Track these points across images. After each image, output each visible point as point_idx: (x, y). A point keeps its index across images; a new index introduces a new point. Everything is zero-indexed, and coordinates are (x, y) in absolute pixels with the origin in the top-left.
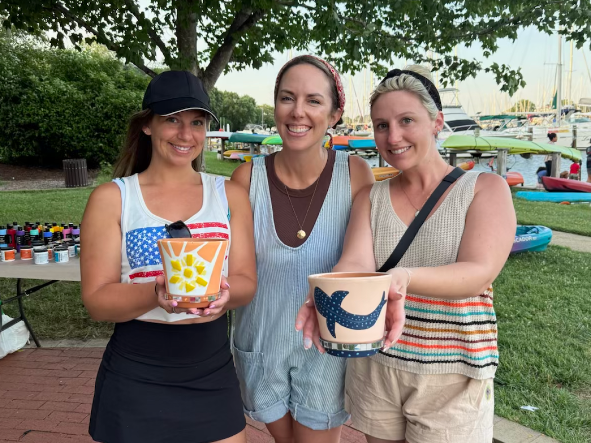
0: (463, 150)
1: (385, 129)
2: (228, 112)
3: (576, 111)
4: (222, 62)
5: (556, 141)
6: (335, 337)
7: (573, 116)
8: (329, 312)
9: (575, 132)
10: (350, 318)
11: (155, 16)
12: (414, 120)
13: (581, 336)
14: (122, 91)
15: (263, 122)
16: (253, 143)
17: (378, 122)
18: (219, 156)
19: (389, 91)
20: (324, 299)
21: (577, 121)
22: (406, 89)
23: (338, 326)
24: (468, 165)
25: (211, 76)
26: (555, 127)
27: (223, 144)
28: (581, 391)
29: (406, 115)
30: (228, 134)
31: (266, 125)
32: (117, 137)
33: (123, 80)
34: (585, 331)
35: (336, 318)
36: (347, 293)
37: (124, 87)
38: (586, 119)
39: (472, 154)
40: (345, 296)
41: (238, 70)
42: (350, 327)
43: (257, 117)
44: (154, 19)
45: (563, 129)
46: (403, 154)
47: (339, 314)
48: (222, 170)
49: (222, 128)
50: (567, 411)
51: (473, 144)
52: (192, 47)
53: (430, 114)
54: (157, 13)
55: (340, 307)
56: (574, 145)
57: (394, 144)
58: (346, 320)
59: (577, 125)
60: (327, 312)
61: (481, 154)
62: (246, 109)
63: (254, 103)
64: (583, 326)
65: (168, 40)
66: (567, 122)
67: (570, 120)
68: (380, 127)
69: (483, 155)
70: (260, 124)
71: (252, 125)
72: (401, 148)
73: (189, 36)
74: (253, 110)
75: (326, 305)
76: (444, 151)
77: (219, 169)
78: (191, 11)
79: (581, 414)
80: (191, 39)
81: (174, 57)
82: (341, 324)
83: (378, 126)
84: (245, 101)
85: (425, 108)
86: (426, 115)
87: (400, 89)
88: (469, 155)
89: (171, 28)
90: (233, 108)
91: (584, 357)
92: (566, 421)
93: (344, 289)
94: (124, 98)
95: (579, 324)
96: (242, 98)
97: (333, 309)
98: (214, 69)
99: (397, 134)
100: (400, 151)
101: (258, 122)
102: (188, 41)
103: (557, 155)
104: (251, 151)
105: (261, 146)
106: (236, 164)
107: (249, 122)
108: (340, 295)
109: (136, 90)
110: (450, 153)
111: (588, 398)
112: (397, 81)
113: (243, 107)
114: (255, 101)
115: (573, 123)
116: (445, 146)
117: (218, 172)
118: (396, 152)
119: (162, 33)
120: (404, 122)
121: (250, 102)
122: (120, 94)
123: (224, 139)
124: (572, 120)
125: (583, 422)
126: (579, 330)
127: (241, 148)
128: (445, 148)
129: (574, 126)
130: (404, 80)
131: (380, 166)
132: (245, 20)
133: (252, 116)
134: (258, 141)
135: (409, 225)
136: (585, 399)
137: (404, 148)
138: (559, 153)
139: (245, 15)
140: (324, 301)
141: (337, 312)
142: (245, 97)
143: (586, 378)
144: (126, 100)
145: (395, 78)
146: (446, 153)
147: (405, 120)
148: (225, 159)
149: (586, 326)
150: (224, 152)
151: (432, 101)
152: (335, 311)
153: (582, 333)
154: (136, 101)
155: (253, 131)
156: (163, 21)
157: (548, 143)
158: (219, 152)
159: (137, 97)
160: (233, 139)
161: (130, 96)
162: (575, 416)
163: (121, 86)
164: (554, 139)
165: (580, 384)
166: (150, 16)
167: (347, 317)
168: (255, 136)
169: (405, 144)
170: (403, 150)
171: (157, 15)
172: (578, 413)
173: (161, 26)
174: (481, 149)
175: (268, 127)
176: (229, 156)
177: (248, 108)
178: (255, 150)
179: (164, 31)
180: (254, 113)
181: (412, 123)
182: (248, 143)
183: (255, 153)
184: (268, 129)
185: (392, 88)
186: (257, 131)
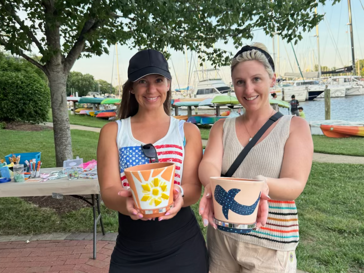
0: (224, 104)
1: (243, 84)
2: (75, 85)
3: (284, 80)
4: (77, 52)
5: (276, 97)
6: (228, 219)
7: (282, 83)
8: (225, 202)
9: (283, 92)
10: (240, 207)
11: (32, 23)
12: (260, 79)
13: (301, 207)
14: (6, 72)
15: (99, 90)
16: (95, 103)
17: (238, 80)
18: (72, 113)
19: (245, 60)
20: (223, 193)
21: (284, 86)
22: (256, 59)
23: (230, 212)
24: (226, 113)
25: (70, 61)
26: (274, 90)
27: (75, 105)
28: (305, 239)
29: (257, 76)
30: (78, 98)
31: (101, 92)
32: (3, 103)
33: (6, 66)
34: (303, 204)
35: (230, 207)
36: (239, 190)
37: (6, 70)
38: (288, 84)
39: (229, 106)
40: (237, 193)
41: (87, 57)
42: (238, 213)
43: (95, 87)
44: (31, 25)
45: (278, 90)
46: (254, 101)
47: (232, 204)
48: (75, 122)
49: (73, 95)
50: (299, 251)
51: (229, 101)
52: (58, 43)
53: (270, 75)
54: (34, 21)
55: (233, 199)
56: (283, 99)
57: (249, 94)
58: (236, 208)
59: (285, 88)
60: (224, 202)
61: (233, 106)
62: (87, 83)
63: (93, 79)
64: (302, 202)
65: (40, 39)
66: (279, 87)
67: (280, 86)
68: (239, 83)
69: (235, 107)
70: (98, 91)
71: (92, 92)
72: (253, 97)
73: (56, 36)
74: (92, 83)
75: (224, 197)
76: (213, 105)
77: (73, 121)
78: (56, 21)
79: (307, 252)
80: (57, 38)
81: (46, 49)
82: (233, 210)
83: (238, 82)
84: (86, 77)
85: (267, 71)
86: (268, 75)
87: (253, 59)
88: (227, 107)
89: (42, 31)
90: (79, 82)
91: (304, 219)
92: (300, 256)
93: (238, 188)
94: (7, 77)
95: (299, 201)
96: (85, 75)
97: (228, 200)
98: (72, 56)
99: (251, 87)
100: (252, 99)
101: (96, 90)
102: (55, 39)
103: (276, 105)
104: (93, 109)
105: (100, 105)
106: (84, 117)
107: (90, 91)
108: (234, 192)
109: (15, 72)
110: (216, 106)
111: (309, 243)
112: (250, 54)
113: (85, 81)
114: (94, 78)
115: (282, 87)
116: (214, 102)
117: (73, 123)
118: (250, 99)
119: (36, 34)
120: (255, 81)
121: (90, 78)
122: (5, 74)
123: (75, 102)
124: (282, 86)
125: (308, 257)
126: (300, 204)
127: (86, 107)
128: (214, 103)
129: (283, 89)
130: (255, 53)
131: (176, 115)
132: (91, 26)
133: (92, 87)
134: (98, 102)
135: (245, 145)
136: (308, 243)
137: (254, 96)
138: (277, 104)
139: (91, 23)
140: (222, 195)
141: (231, 202)
142: (87, 75)
143: (307, 231)
144: (8, 78)
145: (249, 52)
146: (214, 106)
147: (256, 79)
148: (76, 114)
149: (303, 201)
150: (75, 110)
151: (270, 67)
152: (229, 202)
153: (301, 206)
154: (15, 79)
155: (94, 96)
156: (37, 26)
157: (272, 99)
158: (72, 110)
159: (16, 76)
160: (81, 102)
161: (12, 75)
162: (304, 253)
163: (4, 69)
164: (275, 96)
165: (304, 235)
166: (28, 23)
167: (237, 206)
168: (95, 99)
169: (256, 94)
170: (254, 98)
171: (34, 23)
172: (305, 252)
173: (35, 30)
174: (234, 103)
175: (103, 93)
176: (79, 112)
177: (89, 82)
178: (96, 108)
179: (37, 33)
180: (93, 85)
181: (260, 81)
182: (92, 103)
183: (96, 110)
184: (103, 95)
185: (247, 59)
186: (96, 96)
